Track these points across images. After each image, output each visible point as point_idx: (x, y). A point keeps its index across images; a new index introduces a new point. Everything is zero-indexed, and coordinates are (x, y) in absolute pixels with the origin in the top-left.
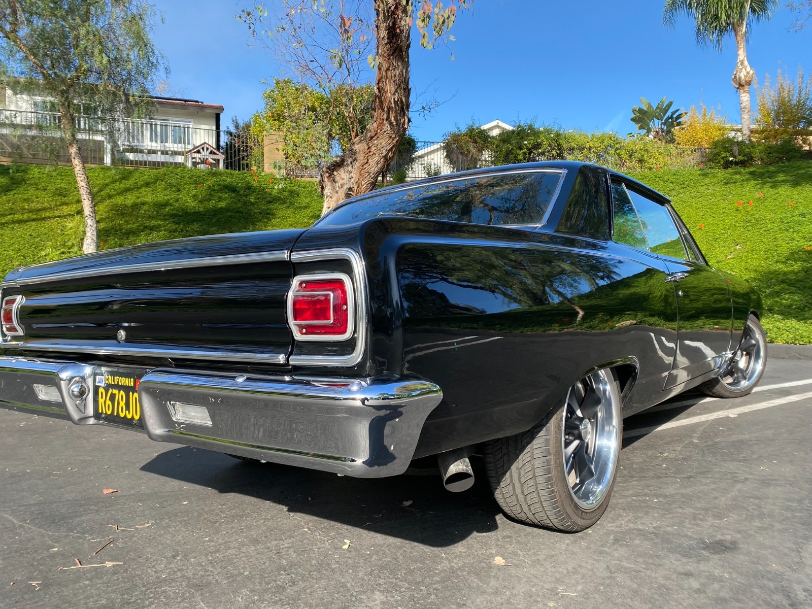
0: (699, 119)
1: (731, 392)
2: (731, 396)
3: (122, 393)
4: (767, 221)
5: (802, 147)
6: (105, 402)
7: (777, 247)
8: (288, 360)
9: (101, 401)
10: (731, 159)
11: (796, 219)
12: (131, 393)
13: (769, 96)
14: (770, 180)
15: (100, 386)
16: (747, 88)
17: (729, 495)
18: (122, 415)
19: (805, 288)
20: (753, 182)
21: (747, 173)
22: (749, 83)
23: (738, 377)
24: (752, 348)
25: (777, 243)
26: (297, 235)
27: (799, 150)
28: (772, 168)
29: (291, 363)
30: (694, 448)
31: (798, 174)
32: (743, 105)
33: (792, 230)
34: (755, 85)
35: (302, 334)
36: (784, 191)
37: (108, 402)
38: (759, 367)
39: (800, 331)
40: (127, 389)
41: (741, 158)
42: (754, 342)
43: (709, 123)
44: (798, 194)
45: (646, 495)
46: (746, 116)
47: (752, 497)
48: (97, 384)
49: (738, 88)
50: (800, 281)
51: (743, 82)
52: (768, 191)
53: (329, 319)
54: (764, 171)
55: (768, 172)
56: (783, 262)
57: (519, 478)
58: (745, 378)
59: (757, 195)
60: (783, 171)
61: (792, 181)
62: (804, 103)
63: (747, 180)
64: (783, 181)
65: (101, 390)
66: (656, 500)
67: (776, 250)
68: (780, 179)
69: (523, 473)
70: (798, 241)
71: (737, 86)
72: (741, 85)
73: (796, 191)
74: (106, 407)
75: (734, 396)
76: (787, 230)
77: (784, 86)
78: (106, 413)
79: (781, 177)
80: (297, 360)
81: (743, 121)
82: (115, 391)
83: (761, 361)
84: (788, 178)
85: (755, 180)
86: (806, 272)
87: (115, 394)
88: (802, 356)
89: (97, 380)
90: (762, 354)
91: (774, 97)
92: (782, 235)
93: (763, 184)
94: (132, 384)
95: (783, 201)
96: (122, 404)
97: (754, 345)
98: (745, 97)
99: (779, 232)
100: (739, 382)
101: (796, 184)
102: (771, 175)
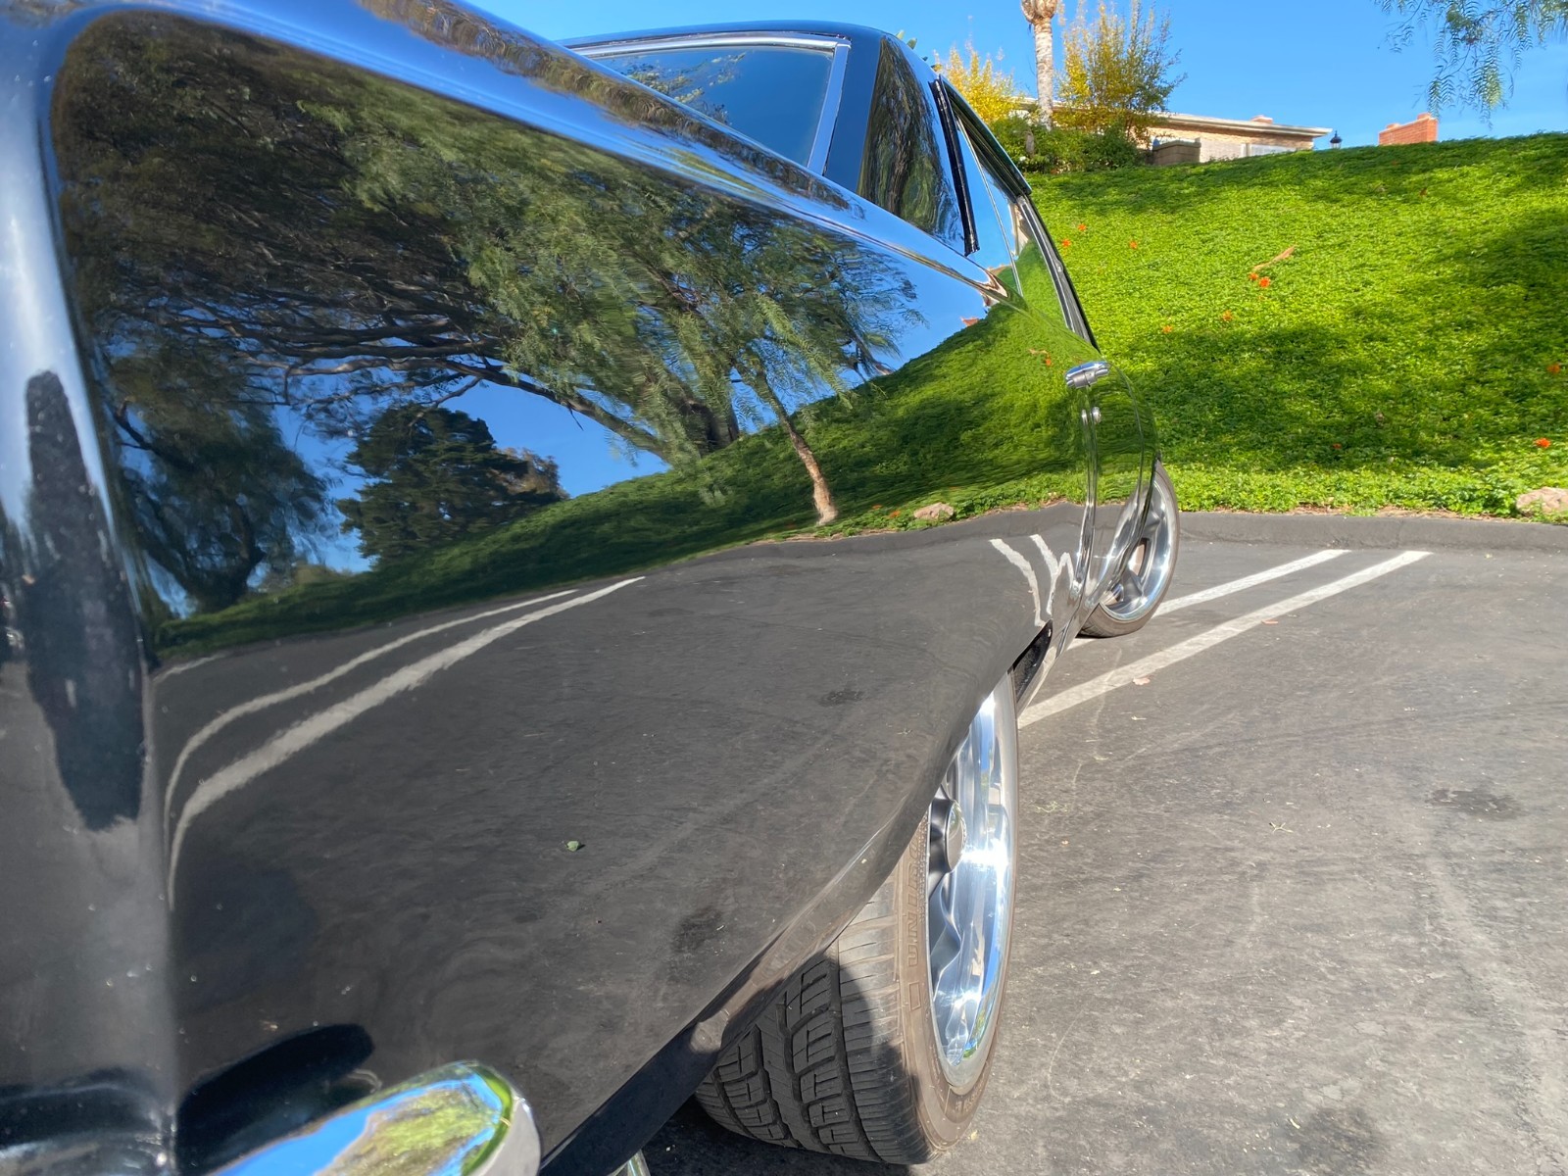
0: (966, 78)
1: (1118, 624)
2: (1116, 631)
4: (1095, 277)
5: (1136, 144)
7: (1114, 325)
10: (1023, 158)
11: (1143, 273)
13: (1085, 40)
14: (1095, 200)
16: (1047, 22)
17: (1252, 928)
19: (1167, 402)
20: (1066, 204)
21: (1054, 184)
22: (1050, 13)
23: (1126, 591)
24: (1153, 529)
25: (1113, 318)
27: (1130, 148)
28: (1096, 178)
30: (1105, 779)
31: (1140, 189)
32: (1040, 56)
33: (1137, 294)
34: (1060, 18)
36: (1119, 219)
38: (1165, 568)
39: (1182, 486)
41: (1039, 158)
42: (1155, 516)
43: (982, 86)
44: (1142, 228)
45: (1063, 954)
46: (1045, 78)
47: (1306, 929)
49: (1032, 21)
50: (1159, 389)
51: (1041, 10)
52: (1093, 221)
54: (1082, 182)
55: (1090, 184)
56: (1126, 355)
57: (790, 1055)
58: (1139, 594)
59: (1074, 228)
60: (1116, 185)
61: (1131, 203)
62: (1140, 61)
63: (1057, 199)
64: (1116, 203)
66: (1096, 972)
67: (1114, 332)
68: (1110, 198)
69: (799, 1041)
70: (1149, 315)
71: (1030, 17)
72: (1038, 16)
73: (1139, 221)
75: (1122, 631)
76: (1130, 294)
77: (1108, 23)
79: (1112, 195)
81: (1040, 86)
83: (1168, 556)
84: (1125, 196)
85: (1070, 198)
86: (1166, 373)
88: (1191, 532)
90: (1170, 541)
91: (1092, 44)
92: (1122, 302)
93: (1085, 206)
95: (1119, 239)
97: (1156, 523)
98: (1044, 41)
99: (1116, 297)
100: (1128, 601)
101: (1137, 208)
102: (1097, 190)
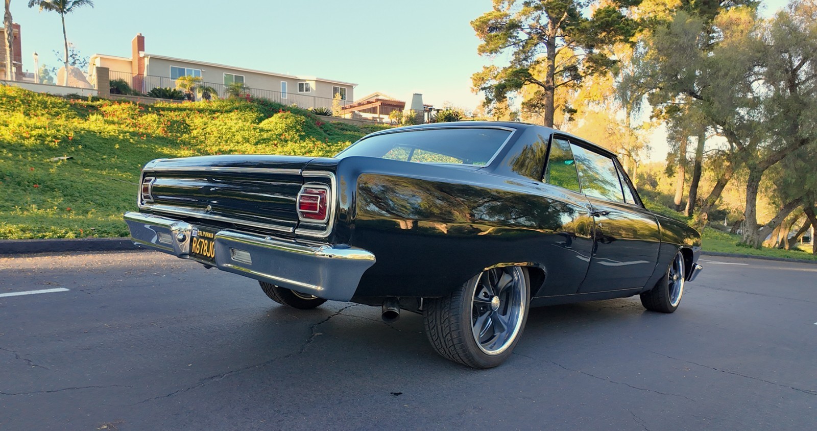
3: (206, 241)
6: (196, 246)
8: (294, 231)
9: (194, 245)
12: (211, 242)
15: (194, 237)
18: (205, 254)
26: (308, 161)
29: (296, 233)
35: (304, 217)
37: (198, 246)
40: (209, 239)
48: (193, 235)
53: (316, 210)
65: (195, 239)
74: (196, 248)
78: (196, 253)
80: (299, 232)
82: (203, 240)
87: (202, 242)
89: (193, 233)
94: (212, 237)
96: (206, 248)
